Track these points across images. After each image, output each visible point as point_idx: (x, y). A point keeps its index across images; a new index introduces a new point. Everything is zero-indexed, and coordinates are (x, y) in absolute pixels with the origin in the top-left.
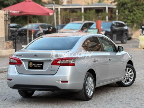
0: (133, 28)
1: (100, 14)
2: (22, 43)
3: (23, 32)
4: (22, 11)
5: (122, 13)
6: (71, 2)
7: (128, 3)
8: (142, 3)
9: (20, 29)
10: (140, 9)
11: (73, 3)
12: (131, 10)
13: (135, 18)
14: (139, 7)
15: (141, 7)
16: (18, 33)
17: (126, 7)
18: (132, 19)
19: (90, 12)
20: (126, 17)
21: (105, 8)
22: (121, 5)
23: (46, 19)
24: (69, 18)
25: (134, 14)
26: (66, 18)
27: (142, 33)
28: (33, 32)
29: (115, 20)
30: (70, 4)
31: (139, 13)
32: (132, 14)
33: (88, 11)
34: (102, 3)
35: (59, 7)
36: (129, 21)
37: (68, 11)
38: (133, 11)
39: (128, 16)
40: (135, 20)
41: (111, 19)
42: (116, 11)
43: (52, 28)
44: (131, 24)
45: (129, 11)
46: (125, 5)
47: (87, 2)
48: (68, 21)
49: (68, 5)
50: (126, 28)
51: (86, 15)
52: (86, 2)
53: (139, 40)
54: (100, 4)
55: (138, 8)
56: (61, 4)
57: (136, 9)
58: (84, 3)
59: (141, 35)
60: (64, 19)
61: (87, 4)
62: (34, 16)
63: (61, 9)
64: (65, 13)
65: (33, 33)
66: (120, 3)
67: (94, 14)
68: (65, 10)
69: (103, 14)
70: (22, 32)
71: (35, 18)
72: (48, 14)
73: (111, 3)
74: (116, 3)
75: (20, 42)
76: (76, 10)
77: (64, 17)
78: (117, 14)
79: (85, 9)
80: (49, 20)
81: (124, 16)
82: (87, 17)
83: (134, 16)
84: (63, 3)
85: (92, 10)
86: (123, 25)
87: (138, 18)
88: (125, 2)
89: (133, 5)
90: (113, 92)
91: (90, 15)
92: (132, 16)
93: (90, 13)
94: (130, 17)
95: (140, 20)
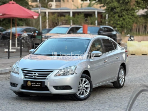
0: (123, 33)
1: (89, 18)
2: (6, 47)
3: (7, 35)
4: (5, 13)
5: (112, 18)
6: (60, 6)
7: (118, 7)
8: (132, 8)
9: (4, 32)
10: (129, 14)
11: (62, 7)
12: (120, 15)
13: (125, 23)
14: (129, 12)
15: (130, 12)
16: (1, 37)
17: (115, 12)
18: (121, 24)
19: (79, 16)
20: (115, 22)
21: (94, 12)
22: (110, 9)
23: (32, 23)
24: (57, 22)
25: (124, 19)
26: (53, 22)
27: (131, 39)
28: (17, 35)
29: (103, 25)
30: (58, 8)
31: (129, 18)
32: (121, 19)
33: (76, 15)
34: (92, 7)
35: (47, 11)
36: (119, 26)
37: (56, 15)
38: (123, 16)
39: (118, 21)
40: (124, 25)
41: (100, 23)
42: (105, 16)
43: (37, 32)
44: (120, 29)
45: (119, 16)
46: (115, 10)
47: (77, 6)
48: (56, 25)
49: (56, 9)
50: (114, 33)
51: (75, 19)
52: (75, 6)
53: (127, 46)
54: (89, 8)
55: (127, 12)
56: (50, 8)
57: (126, 14)
58: (73, 7)
59: (129, 41)
60: (52, 23)
61: (76, 8)
62: (21, 19)
63: (49, 12)
64: (53, 17)
65: (16, 37)
66: (109, 8)
67: (82, 19)
68: (53, 13)
69: (92, 18)
70: (5, 36)
71: (21, 22)
72: (33, 17)
73: (100, 7)
74: (105, 7)
75: (3, 46)
76: (65, 14)
77: (52, 21)
78: (107, 18)
79: (74, 13)
80: (36, 24)
81: (114, 21)
82: (75, 21)
83: (123, 21)
84: (51, 6)
85: (81, 14)
86: (111, 30)
87: (128, 23)
88: (114, 6)
89: (122, 9)
90: (92, 99)
91: (78, 20)
92: (122, 21)
93: (78, 18)
94: (120, 22)
95: (129, 25)
